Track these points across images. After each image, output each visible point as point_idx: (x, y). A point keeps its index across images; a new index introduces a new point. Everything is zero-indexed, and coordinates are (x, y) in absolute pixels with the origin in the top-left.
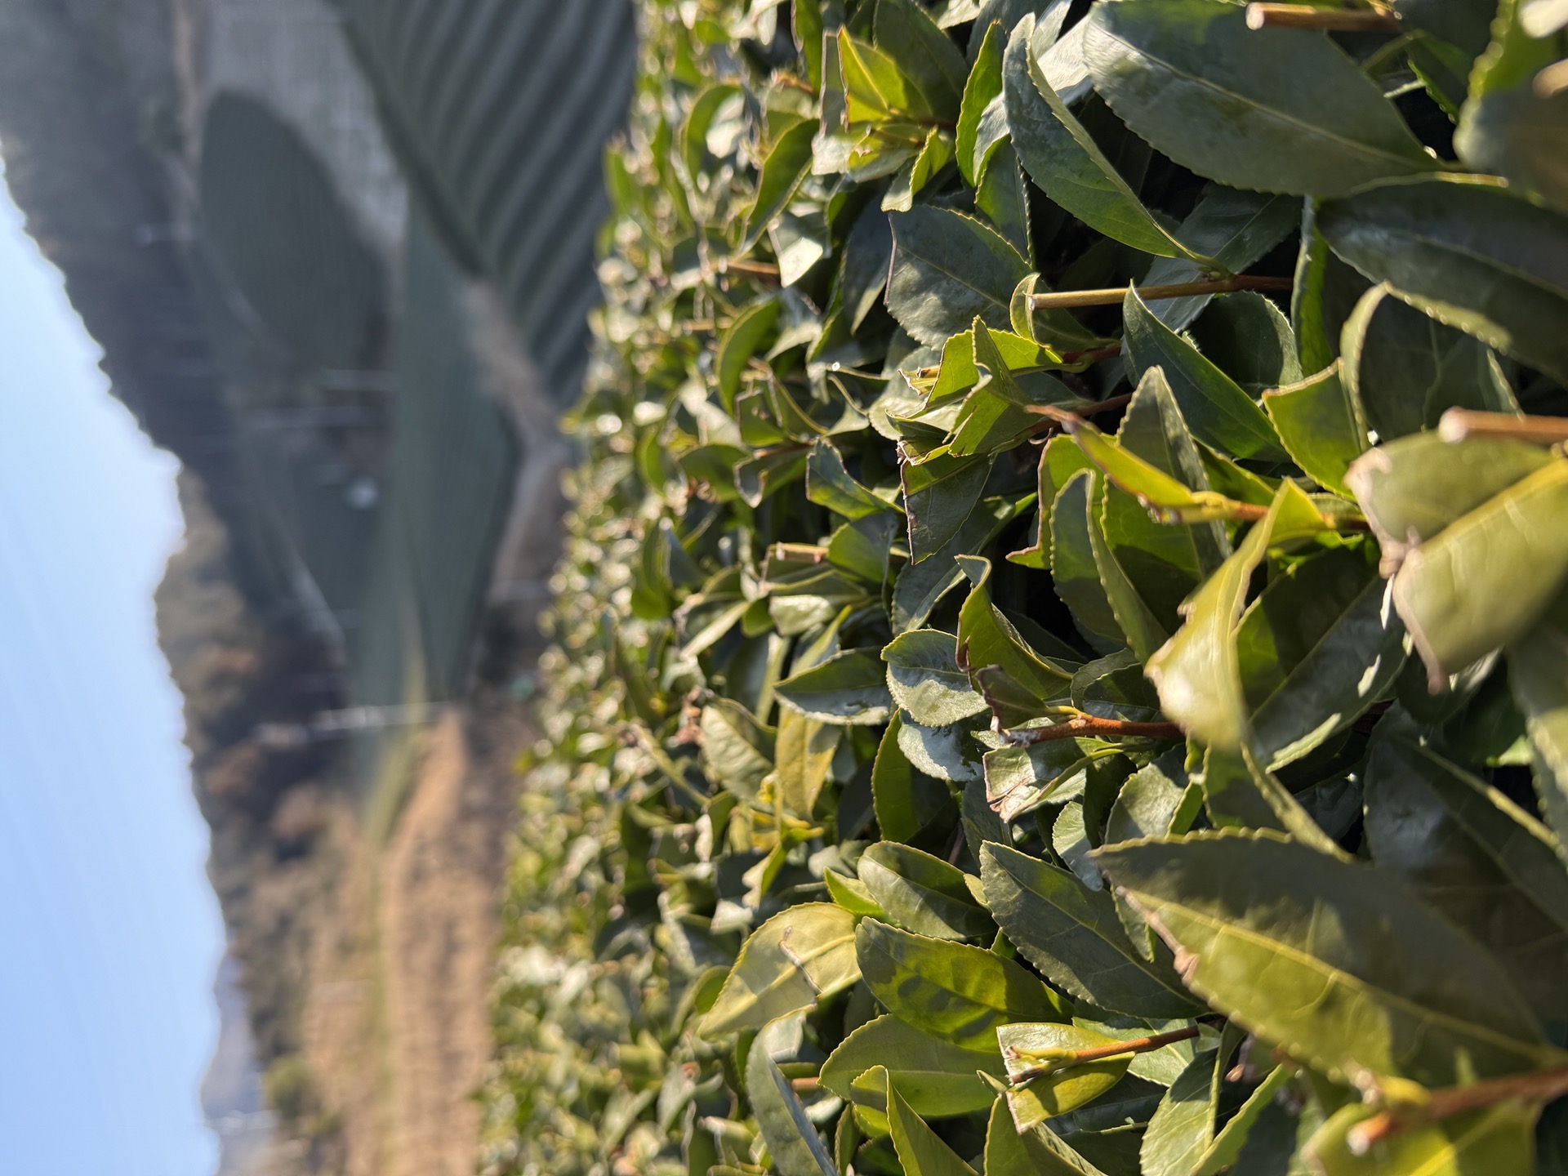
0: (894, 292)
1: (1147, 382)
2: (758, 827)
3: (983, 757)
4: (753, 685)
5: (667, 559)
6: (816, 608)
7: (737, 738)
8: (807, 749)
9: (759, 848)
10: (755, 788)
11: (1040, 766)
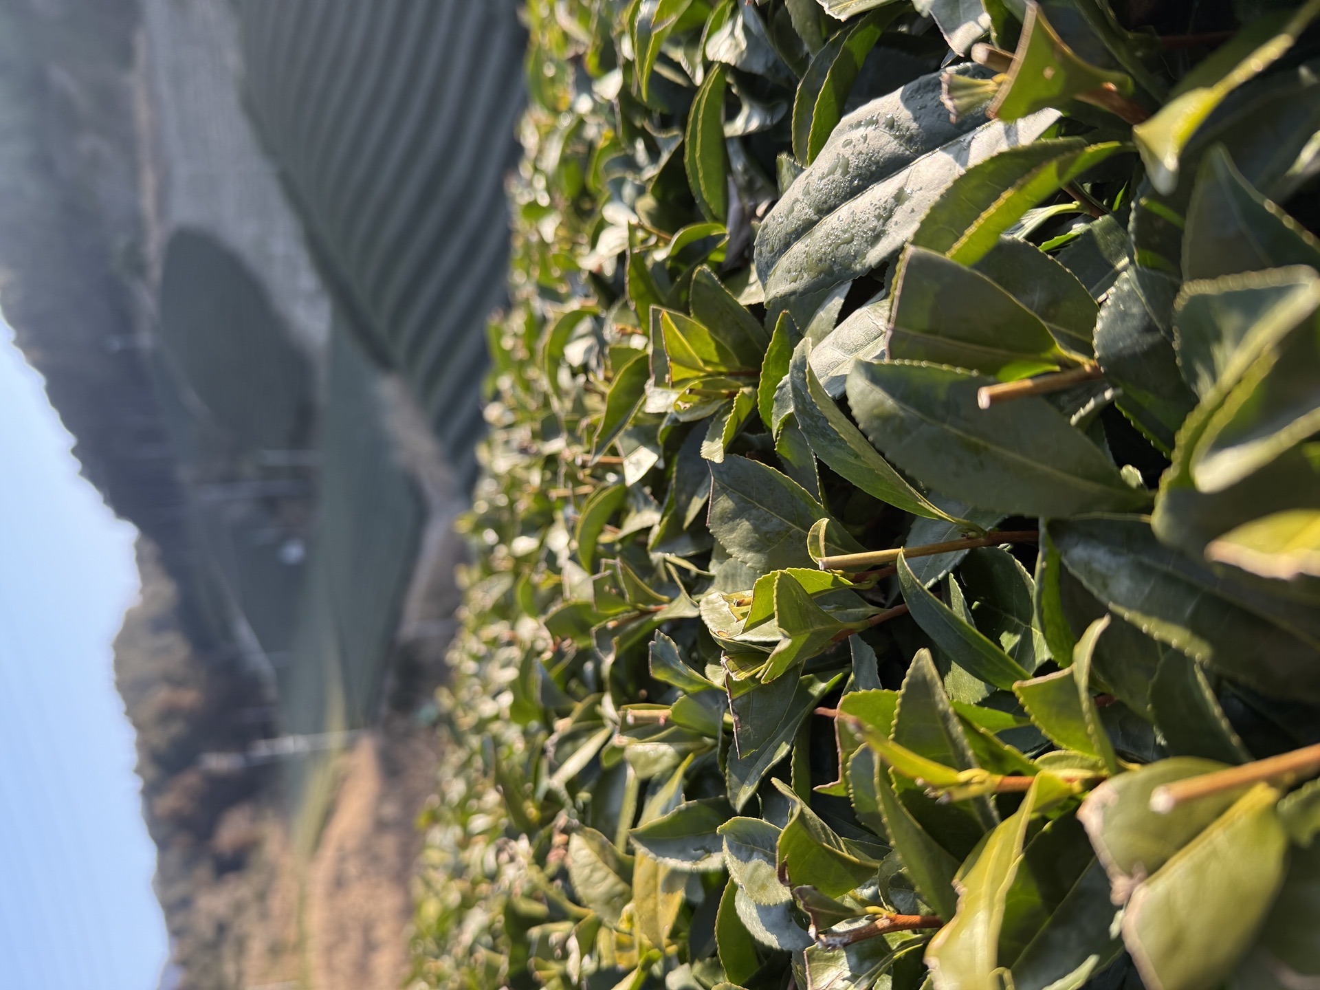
0: (714, 516)
1: (917, 661)
2: (621, 947)
3: (805, 952)
4: (613, 808)
5: (539, 683)
6: (664, 755)
7: (600, 864)
8: (659, 888)
9: (622, 966)
10: (617, 912)
11: (854, 960)
